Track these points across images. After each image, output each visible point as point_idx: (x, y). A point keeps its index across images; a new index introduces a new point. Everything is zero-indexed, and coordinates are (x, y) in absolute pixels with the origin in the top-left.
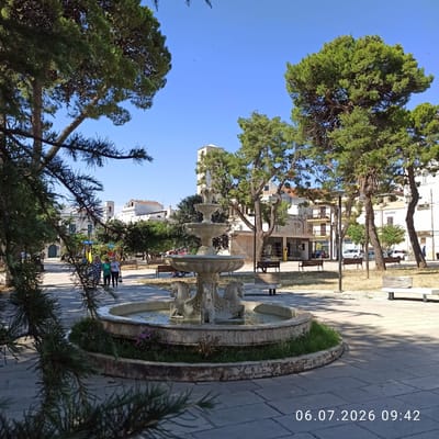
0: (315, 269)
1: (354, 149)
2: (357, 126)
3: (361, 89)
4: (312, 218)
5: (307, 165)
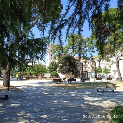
4: (83, 65)
5: (86, 50)
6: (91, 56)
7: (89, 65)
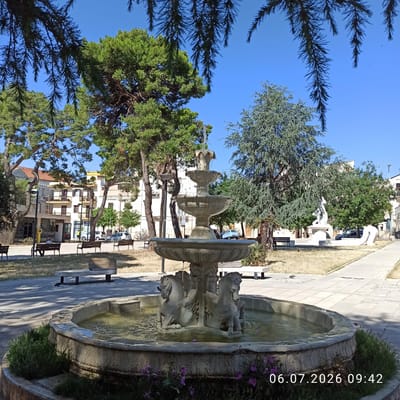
0: (92, 250)
1: (145, 137)
2: (150, 116)
3: (156, 83)
4: (52, 199)
5: (65, 147)
6: (78, 170)
7: (76, 200)
